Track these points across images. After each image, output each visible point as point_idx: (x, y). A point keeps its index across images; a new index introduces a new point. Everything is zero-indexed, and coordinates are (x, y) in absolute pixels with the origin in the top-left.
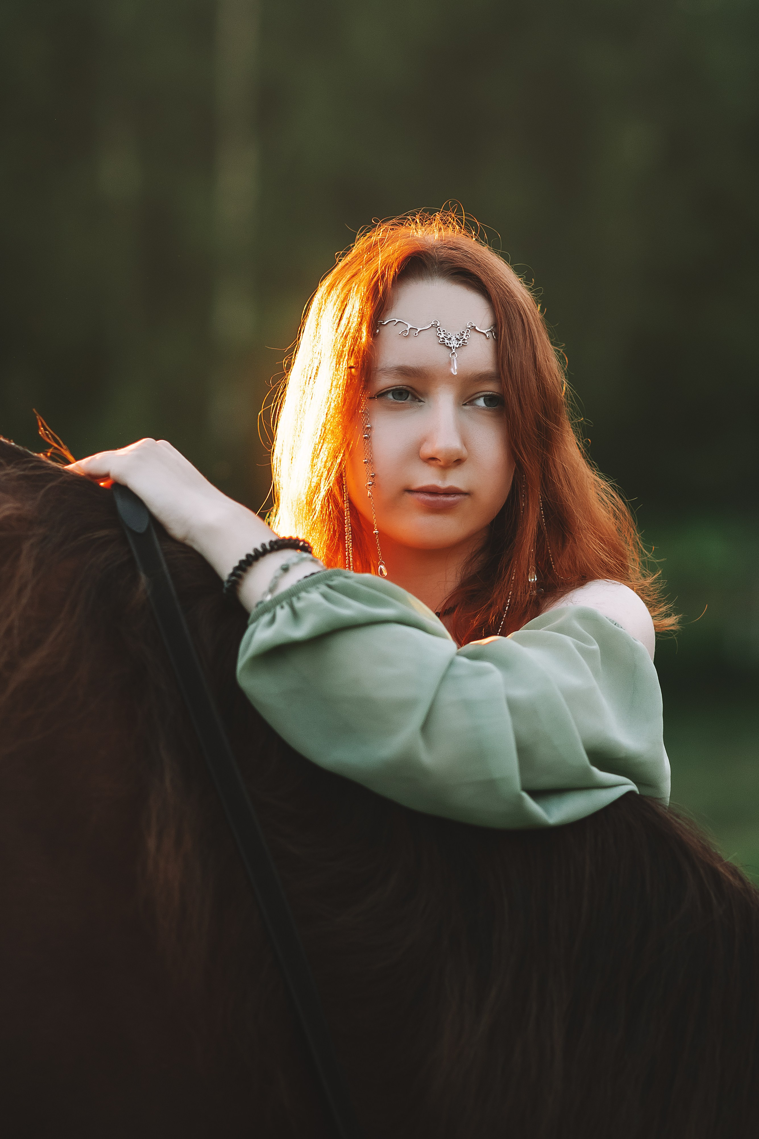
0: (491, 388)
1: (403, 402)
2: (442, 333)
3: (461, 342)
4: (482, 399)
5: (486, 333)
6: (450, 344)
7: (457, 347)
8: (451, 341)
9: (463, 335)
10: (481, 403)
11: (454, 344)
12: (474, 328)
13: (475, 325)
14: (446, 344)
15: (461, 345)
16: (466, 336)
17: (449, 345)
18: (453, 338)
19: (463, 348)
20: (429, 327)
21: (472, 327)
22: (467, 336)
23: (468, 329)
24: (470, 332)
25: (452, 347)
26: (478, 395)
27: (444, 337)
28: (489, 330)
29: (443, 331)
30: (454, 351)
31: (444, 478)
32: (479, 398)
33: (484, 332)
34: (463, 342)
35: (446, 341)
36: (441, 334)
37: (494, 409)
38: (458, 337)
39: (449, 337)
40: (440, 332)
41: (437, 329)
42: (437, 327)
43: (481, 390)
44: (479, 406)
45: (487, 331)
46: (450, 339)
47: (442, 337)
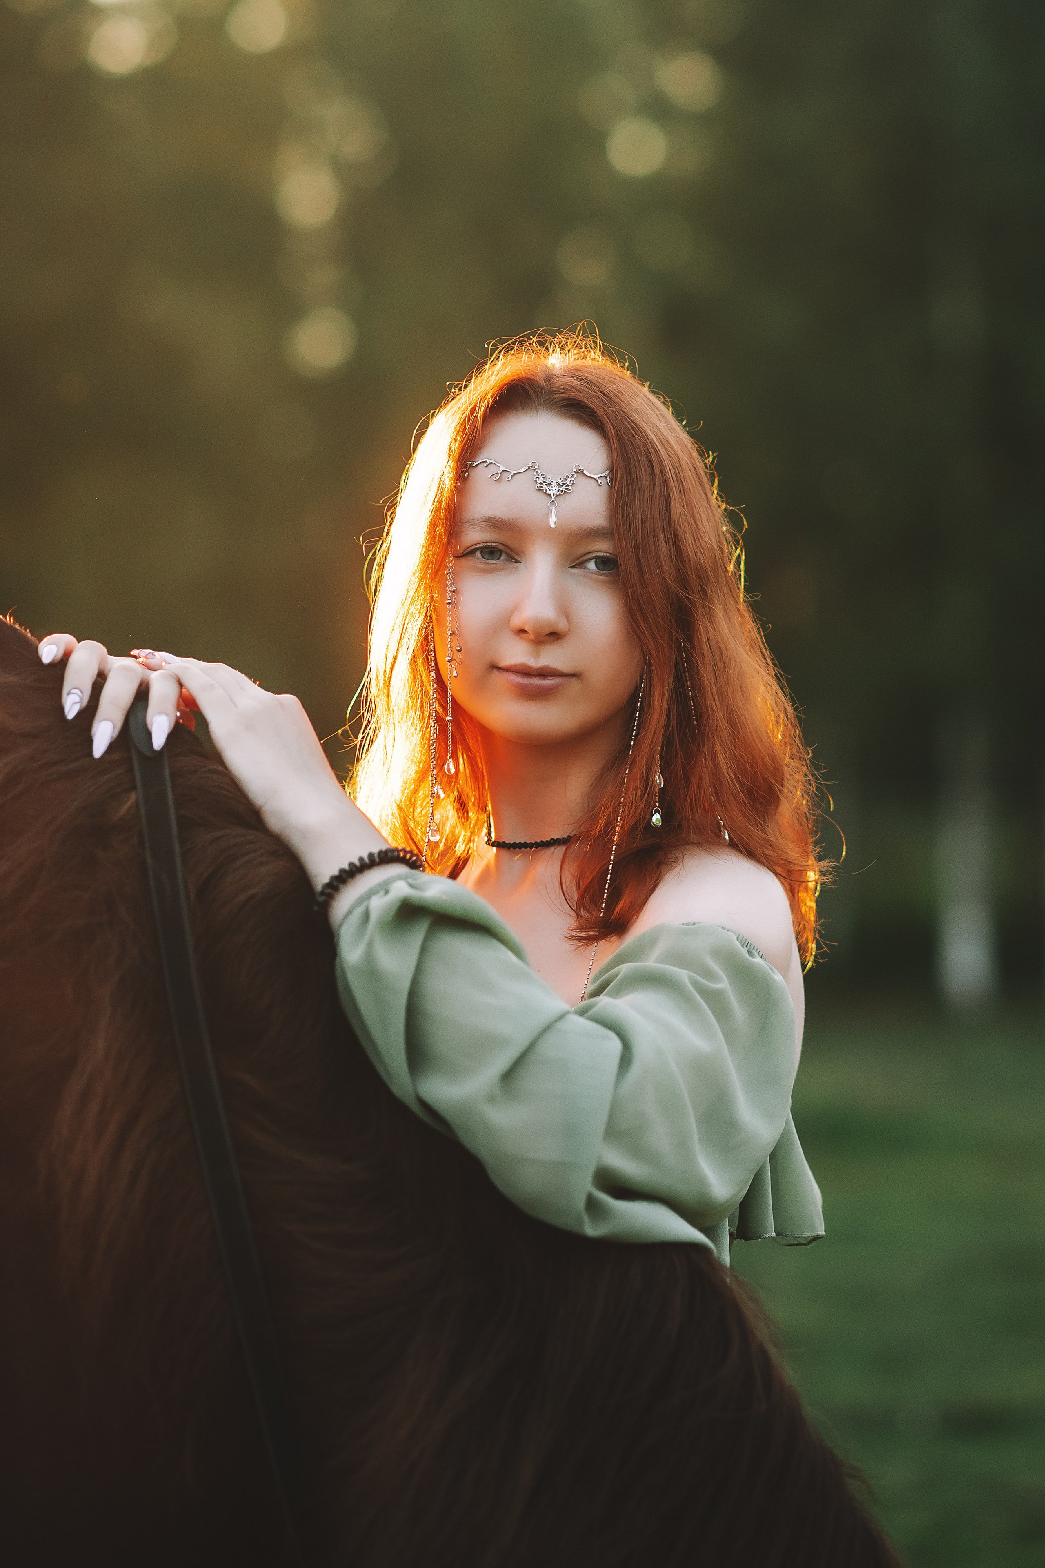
0: (603, 547)
1: (495, 562)
2: (541, 477)
3: (563, 488)
4: (593, 562)
5: (597, 479)
6: (550, 490)
7: (558, 494)
8: (551, 487)
9: (567, 479)
10: (592, 565)
11: (554, 490)
12: (582, 472)
13: (583, 469)
14: (544, 490)
15: (563, 492)
16: (570, 481)
17: (548, 492)
18: (554, 483)
19: (567, 496)
20: (525, 469)
21: (580, 470)
22: (572, 481)
23: (574, 473)
24: (575, 476)
25: (552, 495)
26: (587, 557)
27: (542, 482)
28: (603, 475)
29: (542, 475)
30: (553, 500)
31: (537, 655)
32: (589, 560)
33: (596, 477)
34: (566, 489)
35: (545, 487)
36: (539, 478)
37: (609, 573)
38: (560, 482)
39: (548, 482)
40: (538, 476)
41: (535, 472)
42: (535, 470)
43: (592, 550)
44: (589, 570)
45: (599, 475)
46: (550, 484)
47: (539, 482)
